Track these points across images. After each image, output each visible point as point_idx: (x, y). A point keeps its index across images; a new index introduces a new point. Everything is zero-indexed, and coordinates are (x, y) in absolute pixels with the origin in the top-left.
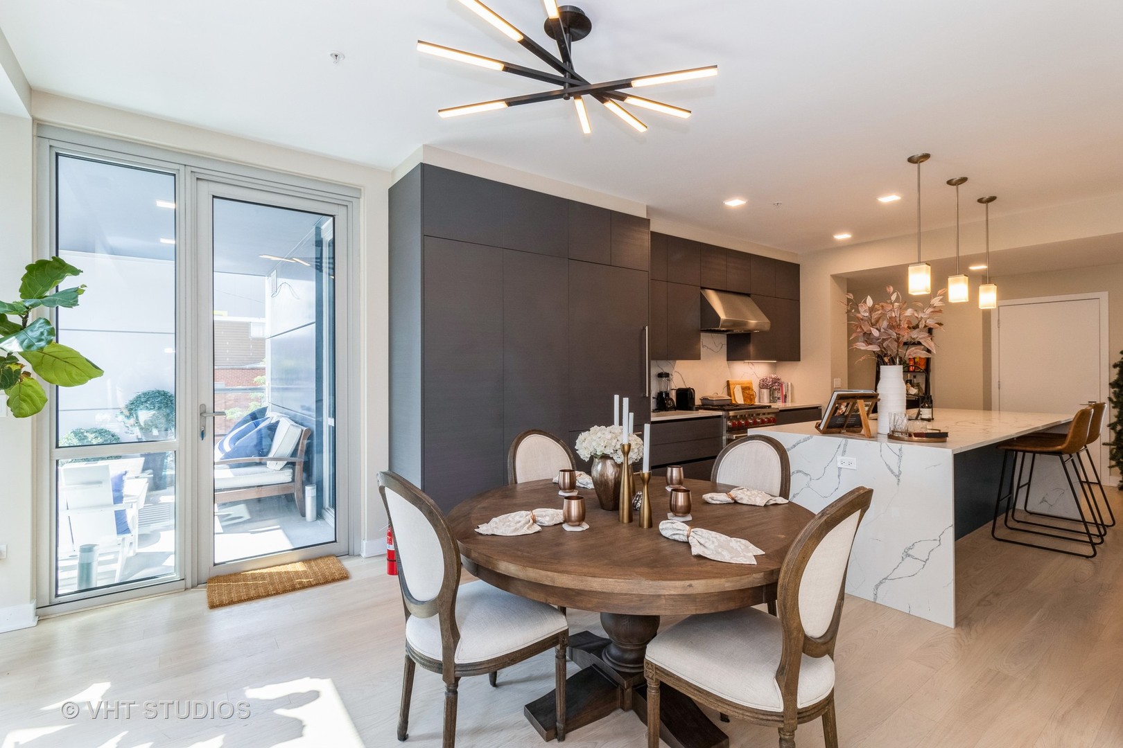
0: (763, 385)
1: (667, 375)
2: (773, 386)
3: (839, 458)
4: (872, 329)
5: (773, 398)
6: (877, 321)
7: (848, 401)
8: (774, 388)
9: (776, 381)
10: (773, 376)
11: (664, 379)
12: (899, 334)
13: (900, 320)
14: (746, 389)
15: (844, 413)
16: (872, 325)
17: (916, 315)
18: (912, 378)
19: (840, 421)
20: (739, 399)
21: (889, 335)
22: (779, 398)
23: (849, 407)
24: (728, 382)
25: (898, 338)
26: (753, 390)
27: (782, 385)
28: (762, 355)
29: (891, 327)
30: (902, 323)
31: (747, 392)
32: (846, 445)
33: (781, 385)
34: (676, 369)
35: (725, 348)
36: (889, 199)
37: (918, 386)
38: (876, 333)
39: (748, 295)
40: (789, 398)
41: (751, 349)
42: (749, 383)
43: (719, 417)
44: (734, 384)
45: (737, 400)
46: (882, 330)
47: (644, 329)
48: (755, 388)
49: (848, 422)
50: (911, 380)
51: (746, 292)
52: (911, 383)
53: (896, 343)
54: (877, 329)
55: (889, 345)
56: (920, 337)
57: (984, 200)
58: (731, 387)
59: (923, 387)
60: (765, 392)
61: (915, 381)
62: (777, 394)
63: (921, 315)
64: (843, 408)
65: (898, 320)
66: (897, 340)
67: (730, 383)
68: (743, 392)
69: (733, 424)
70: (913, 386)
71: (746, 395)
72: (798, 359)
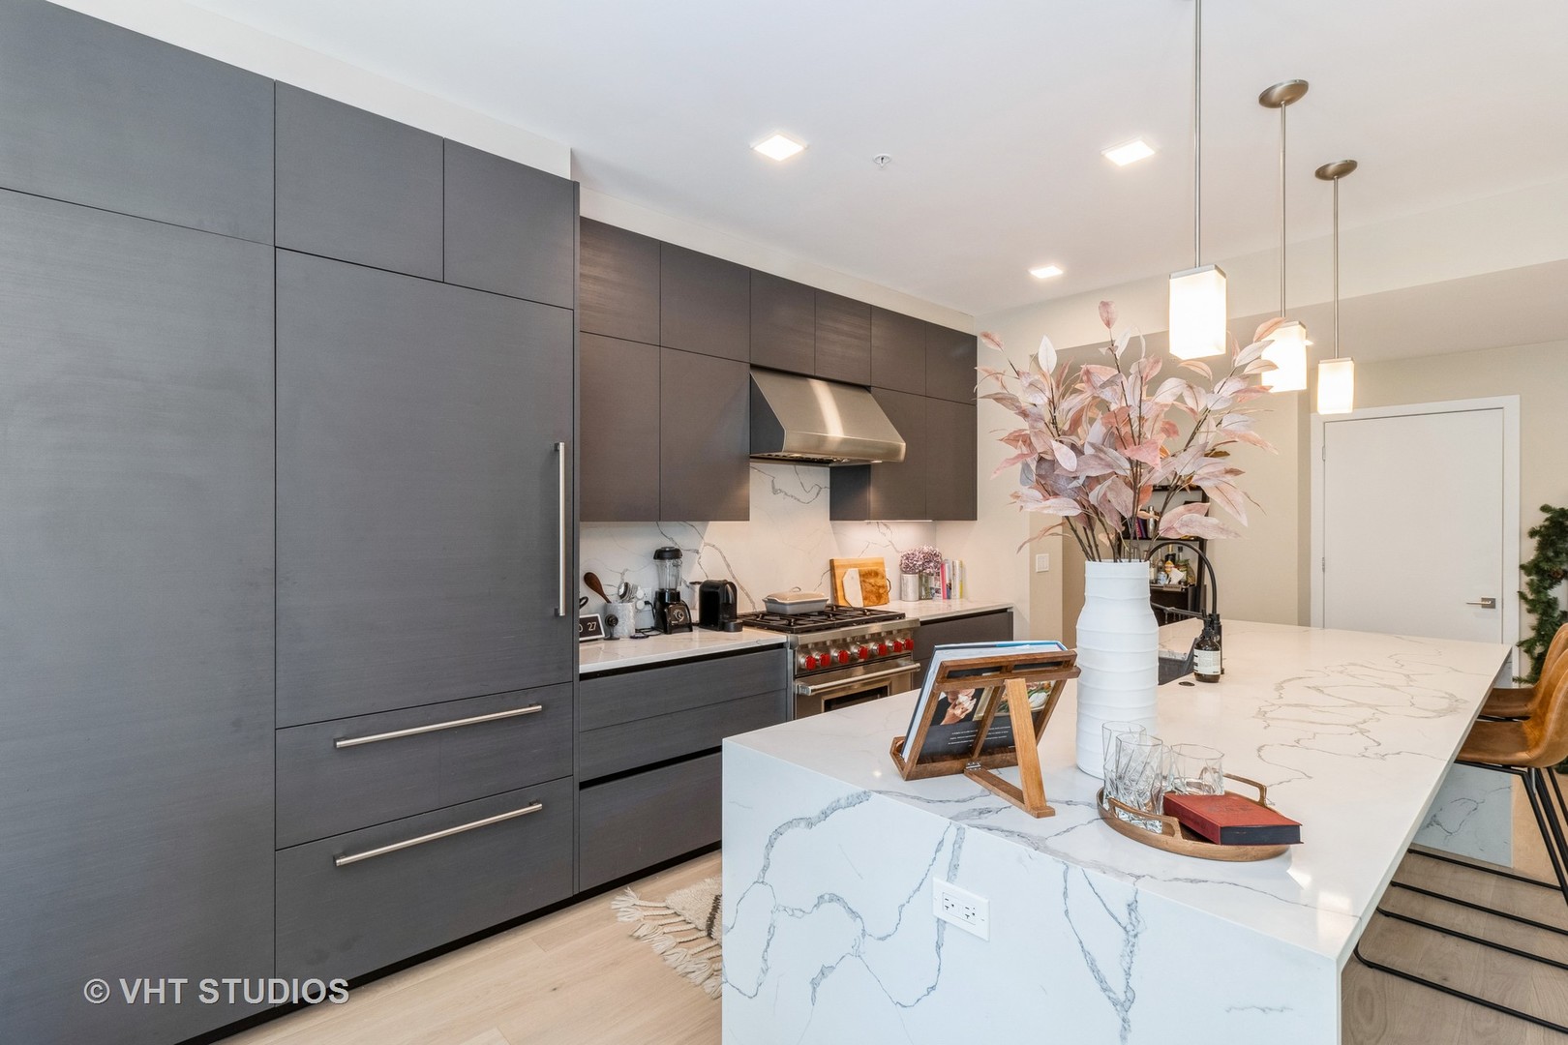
0: (907, 566)
1: (675, 554)
2: (926, 570)
3: (939, 882)
4: (1055, 445)
5: (926, 589)
6: (1076, 423)
7: (979, 682)
8: (928, 571)
9: (931, 558)
10: (926, 549)
11: (668, 563)
12: (1138, 464)
13: (1141, 418)
14: (871, 577)
15: (970, 716)
16: (1059, 434)
17: (1190, 402)
18: (1176, 551)
19: (960, 738)
20: (853, 596)
21: (1109, 466)
22: (937, 591)
23: (986, 697)
24: (832, 561)
25: (1136, 477)
26: (883, 577)
27: (942, 566)
28: (899, 510)
29: (1118, 440)
30: (1147, 426)
31: (872, 581)
32: (958, 844)
33: (940, 566)
34: (706, 539)
35: (826, 494)
36: (1130, 154)
37: (1186, 565)
38: (1066, 459)
39: (866, 388)
40: (956, 591)
41: (873, 497)
42: (877, 564)
43: (781, 646)
44: (843, 566)
45: (847, 598)
46: (1089, 451)
47: (557, 450)
48: (891, 573)
49: (983, 739)
50: (1174, 555)
51: (862, 383)
52: (1173, 561)
53: (1131, 492)
54: (1073, 447)
55: (1110, 496)
56: (1202, 472)
57: (1331, 169)
58: (838, 572)
59: (1195, 566)
60: (911, 580)
61: (1182, 556)
62: (935, 583)
63: (1205, 401)
64: (965, 701)
65: (1134, 416)
66: (1134, 484)
67: (835, 564)
68: (863, 582)
69: (810, 660)
70: (1177, 566)
71: (869, 588)
72: (972, 515)
